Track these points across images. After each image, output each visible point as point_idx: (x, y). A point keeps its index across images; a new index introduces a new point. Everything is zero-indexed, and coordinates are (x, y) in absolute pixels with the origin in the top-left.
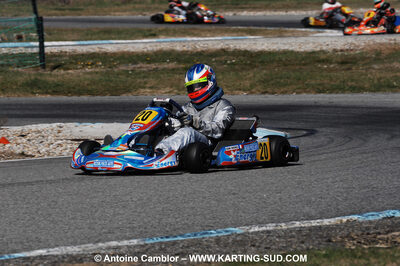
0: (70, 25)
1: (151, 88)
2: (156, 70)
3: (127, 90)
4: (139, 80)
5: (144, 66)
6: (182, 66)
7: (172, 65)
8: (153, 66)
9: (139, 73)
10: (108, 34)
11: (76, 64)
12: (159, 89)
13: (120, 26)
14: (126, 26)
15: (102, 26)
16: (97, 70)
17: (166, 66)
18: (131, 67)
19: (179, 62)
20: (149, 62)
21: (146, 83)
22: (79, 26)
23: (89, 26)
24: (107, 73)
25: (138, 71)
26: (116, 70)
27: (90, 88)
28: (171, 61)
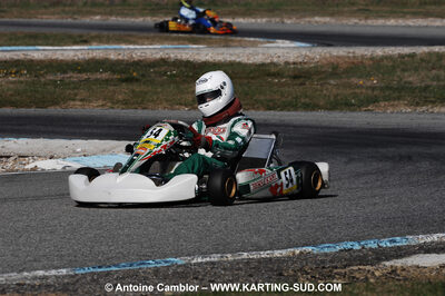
1: (81, 100)
2: (87, 80)
3: (55, 103)
4: (68, 91)
5: (75, 77)
6: (117, 76)
7: (105, 76)
8: (84, 76)
9: (69, 84)
12: (90, 102)
15: (27, 30)
16: (22, 79)
17: (98, 76)
18: (59, 76)
19: (114, 72)
20: (80, 72)
21: (76, 95)
24: (33, 83)
25: (67, 81)
26: (42, 80)
28: (105, 71)
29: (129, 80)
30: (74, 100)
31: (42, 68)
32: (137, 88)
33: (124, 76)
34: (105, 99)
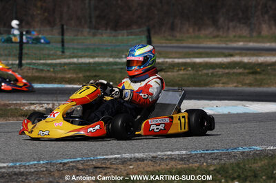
0: (175, 50)
1: (223, 83)
2: (228, 73)
3: (206, 85)
4: (215, 79)
5: (220, 71)
6: (247, 71)
7: (241, 70)
8: (227, 71)
9: (217, 75)
10: (200, 55)
11: (173, 69)
12: (228, 84)
13: (209, 51)
14: (213, 51)
16: (188, 72)
17: (235, 71)
18: (211, 71)
19: (245, 68)
20: (224, 68)
21: (220, 80)
22: (180, 50)
23: (187, 50)
24: (194, 74)
25: (215, 73)
26: (200, 73)
27: (180, 83)
28: (240, 68)
29: (255, 73)
30: (218, 83)
31: (200, 67)
32: (258, 77)
33: (251, 71)
34: (238, 83)
